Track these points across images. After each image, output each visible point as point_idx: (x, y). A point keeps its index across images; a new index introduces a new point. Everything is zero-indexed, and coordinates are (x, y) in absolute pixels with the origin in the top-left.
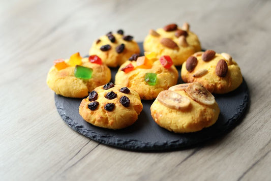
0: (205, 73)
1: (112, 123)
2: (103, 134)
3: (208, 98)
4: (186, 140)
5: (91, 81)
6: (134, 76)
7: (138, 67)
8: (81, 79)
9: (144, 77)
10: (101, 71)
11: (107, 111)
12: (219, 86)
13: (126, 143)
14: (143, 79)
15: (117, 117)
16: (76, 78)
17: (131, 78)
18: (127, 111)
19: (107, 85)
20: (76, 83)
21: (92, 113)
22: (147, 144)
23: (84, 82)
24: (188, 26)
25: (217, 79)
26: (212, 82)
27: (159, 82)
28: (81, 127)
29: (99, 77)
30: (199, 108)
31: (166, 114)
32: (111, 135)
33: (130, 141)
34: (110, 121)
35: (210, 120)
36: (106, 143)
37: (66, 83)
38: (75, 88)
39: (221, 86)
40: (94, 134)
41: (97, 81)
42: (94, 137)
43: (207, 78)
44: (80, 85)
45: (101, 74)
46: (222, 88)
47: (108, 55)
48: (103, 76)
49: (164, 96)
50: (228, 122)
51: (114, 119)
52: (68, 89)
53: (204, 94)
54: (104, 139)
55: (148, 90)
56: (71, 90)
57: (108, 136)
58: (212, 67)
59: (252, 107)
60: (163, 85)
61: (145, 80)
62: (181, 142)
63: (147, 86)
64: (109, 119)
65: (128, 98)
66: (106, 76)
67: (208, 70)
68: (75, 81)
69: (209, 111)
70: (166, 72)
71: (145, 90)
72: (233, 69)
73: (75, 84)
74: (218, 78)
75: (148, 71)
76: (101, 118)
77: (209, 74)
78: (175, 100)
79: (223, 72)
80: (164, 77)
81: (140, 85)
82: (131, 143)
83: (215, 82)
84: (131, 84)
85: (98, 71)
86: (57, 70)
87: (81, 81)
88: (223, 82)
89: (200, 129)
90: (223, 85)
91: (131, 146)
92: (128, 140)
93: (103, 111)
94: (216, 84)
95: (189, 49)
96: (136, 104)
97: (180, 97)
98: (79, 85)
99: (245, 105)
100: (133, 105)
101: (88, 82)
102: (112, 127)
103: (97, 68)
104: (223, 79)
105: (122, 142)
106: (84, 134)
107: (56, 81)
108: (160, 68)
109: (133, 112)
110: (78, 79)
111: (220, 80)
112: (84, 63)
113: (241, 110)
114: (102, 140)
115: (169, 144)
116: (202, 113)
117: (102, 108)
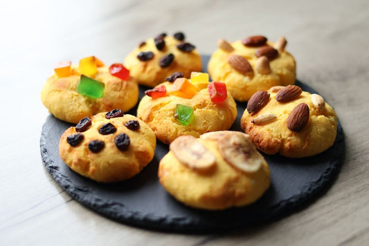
0: (272, 120)
1: (94, 171)
2: (79, 185)
3: (250, 160)
4: (197, 220)
5: (99, 102)
6: (161, 105)
7: (173, 93)
8: (84, 96)
9: (174, 110)
10: (120, 91)
11: (90, 152)
12: (287, 145)
13: (106, 206)
14: (172, 112)
15: (102, 163)
16: (77, 94)
17: (155, 108)
18: (121, 157)
19: (111, 112)
20: (75, 101)
21: (70, 151)
22: (136, 214)
23: (89, 101)
24: (285, 43)
25: (286, 133)
26: (277, 137)
27: (195, 121)
28: (56, 168)
29: (113, 98)
30: (226, 173)
31: (175, 173)
32: (90, 189)
33: (113, 204)
34: (92, 168)
35: (241, 196)
36: (80, 200)
37: (61, 98)
38: (71, 108)
39: (290, 145)
40: (68, 183)
41: (108, 103)
42: (67, 187)
43: (271, 129)
44: (80, 105)
45: (118, 94)
46: (292, 149)
47: (145, 67)
48: (120, 97)
49: (182, 144)
50: (279, 205)
51: (97, 165)
52: (62, 109)
53: (245, 152)
54: (79, 193)
55: (174, 130)
56: (65, 110)
57: (85, 189)
58: (285, 113)
59: (335, 188)
60: (200, 127)
61: (174, 114)
62: (188, 221)
63: (175, 124)
64: (91, 164)
65: (128, 138)
66: (126, 98)
67: (278, 116)
68: (75, 98)
69: (245, 181)
70: (211, 108)
71: (170, 130)
72: (318, 122)
73: (73, 103)
74: (288, 132)
75: (183, 102)
76: (80, 160)
77: (276, 123)
78: (194, 153)
79: (297, 124)
80: (205, 116)
81: (164, 121)
82: (114, 207)
83: (283, 137)
84: (153, 117)
85: (115, 90)
86: (57, 77)
87: (83, 100)
88: (295, 140)
89: (221, 207)
90: (293, 144)
91: (111, 213)
92: (110, 203)
93: (86, 150)
94: (283, 141)
95: (269, 78)
96: (140, 149)
97: (202, 150)
98: (78, 105)
99: (321, 182)
100: (135, 150)
101: (95, 103)
102: (93, 177)
103: (114, 84)
104: (295, 135)
105: (100, 203)
106: (57, 179)
107: (50, 92)
108: (205, 101)
109: (132, 160)
110: (80, 96)
111: (290, 135)
112: (102, 73)
113: (310, 189)
114: (76, 195)
115: (169, 220)
116: (230, 183)
117: (86, 145)
